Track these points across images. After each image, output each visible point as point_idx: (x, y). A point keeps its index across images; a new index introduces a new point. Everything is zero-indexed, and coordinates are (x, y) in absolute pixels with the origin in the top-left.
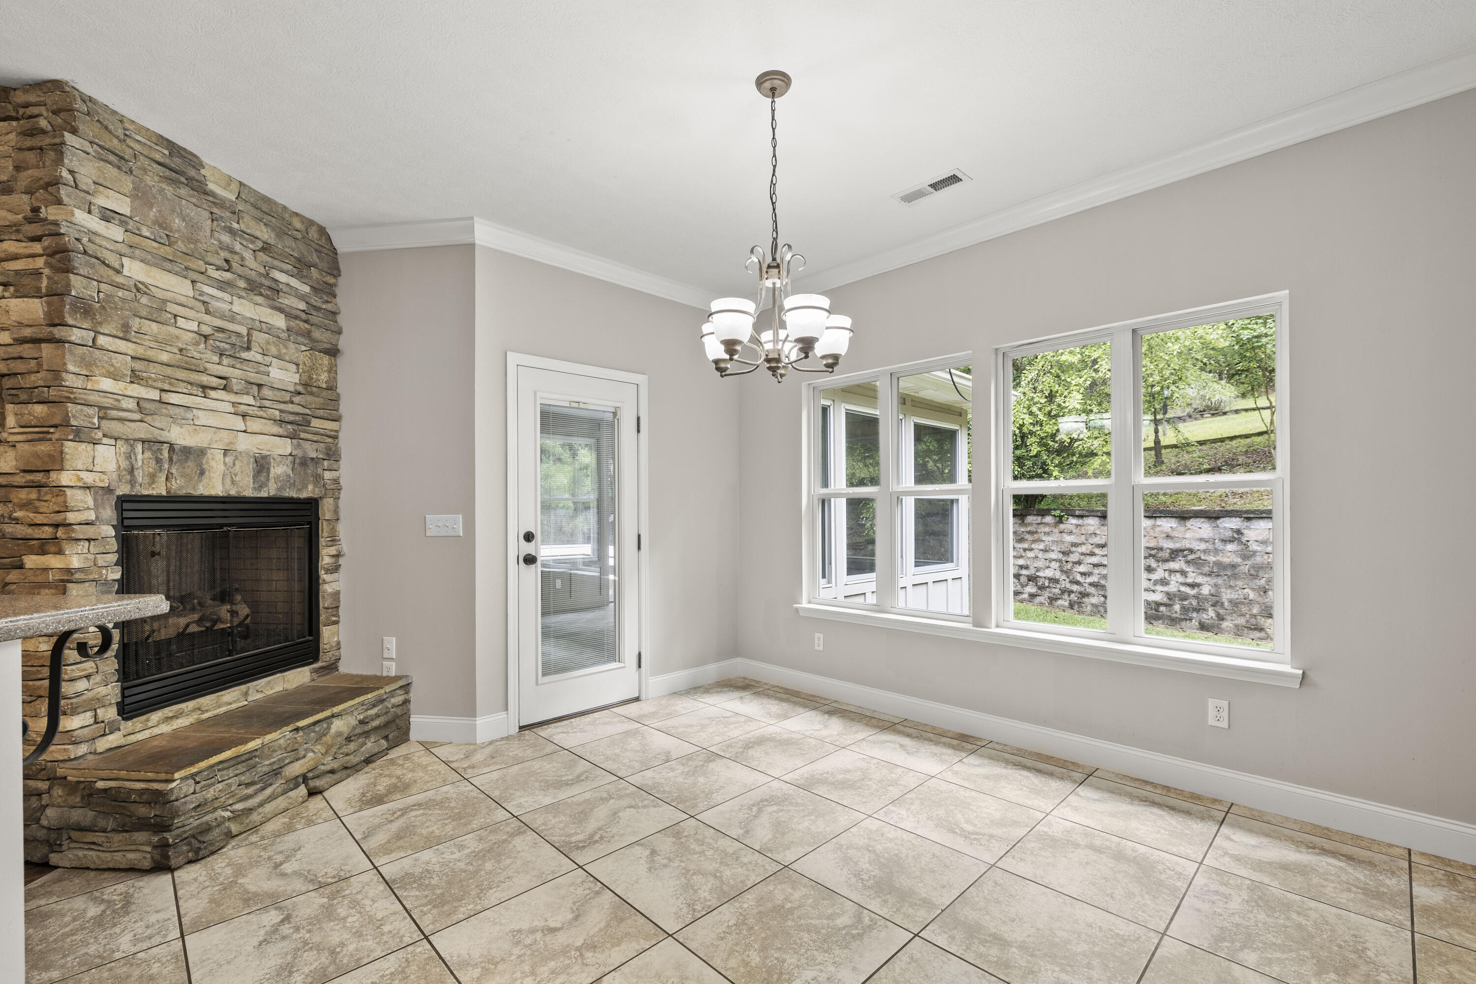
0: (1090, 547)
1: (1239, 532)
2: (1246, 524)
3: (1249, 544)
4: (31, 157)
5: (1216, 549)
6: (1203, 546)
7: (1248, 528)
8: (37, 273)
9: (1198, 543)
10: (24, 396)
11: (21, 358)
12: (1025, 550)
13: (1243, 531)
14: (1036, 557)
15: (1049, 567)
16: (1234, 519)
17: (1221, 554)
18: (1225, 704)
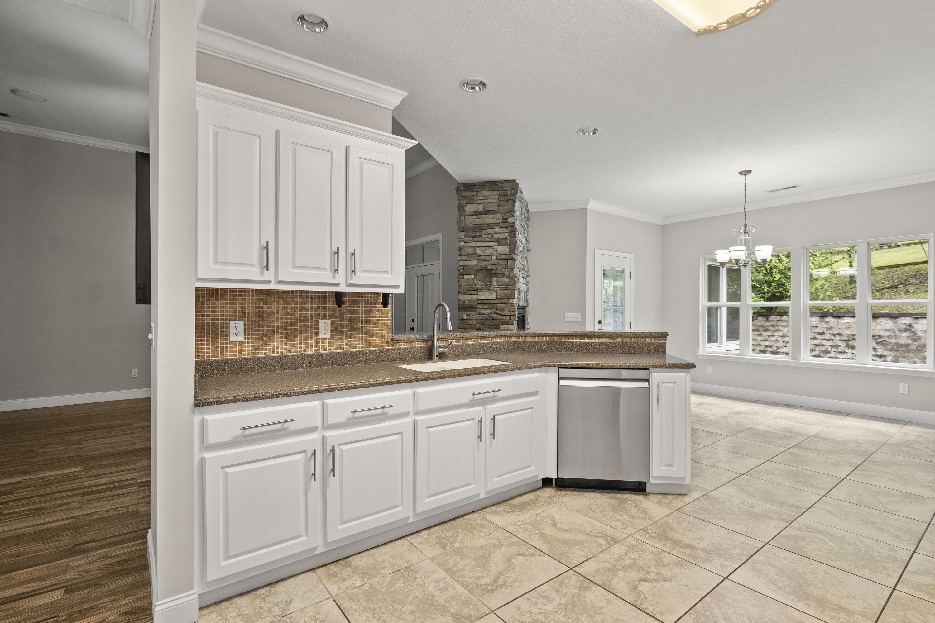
0: (813, 334)
1: (910, 325)
2: (915, 321)
3: (917, 332)
4: (503, 203)
5: (895, 335)
6: (887, 334)
7: (916, 323)
8: (506, 238)
9: (884, 332)
10: (500, 276)
11: (499, 264)
12: (769, 336)
13: (913, 325)
14: (777, 340)
15: (785, 346)
16: (907, 318)
17: (899, 338)
18: (907, 385)
